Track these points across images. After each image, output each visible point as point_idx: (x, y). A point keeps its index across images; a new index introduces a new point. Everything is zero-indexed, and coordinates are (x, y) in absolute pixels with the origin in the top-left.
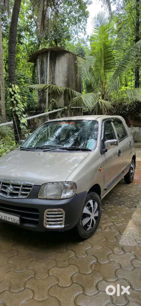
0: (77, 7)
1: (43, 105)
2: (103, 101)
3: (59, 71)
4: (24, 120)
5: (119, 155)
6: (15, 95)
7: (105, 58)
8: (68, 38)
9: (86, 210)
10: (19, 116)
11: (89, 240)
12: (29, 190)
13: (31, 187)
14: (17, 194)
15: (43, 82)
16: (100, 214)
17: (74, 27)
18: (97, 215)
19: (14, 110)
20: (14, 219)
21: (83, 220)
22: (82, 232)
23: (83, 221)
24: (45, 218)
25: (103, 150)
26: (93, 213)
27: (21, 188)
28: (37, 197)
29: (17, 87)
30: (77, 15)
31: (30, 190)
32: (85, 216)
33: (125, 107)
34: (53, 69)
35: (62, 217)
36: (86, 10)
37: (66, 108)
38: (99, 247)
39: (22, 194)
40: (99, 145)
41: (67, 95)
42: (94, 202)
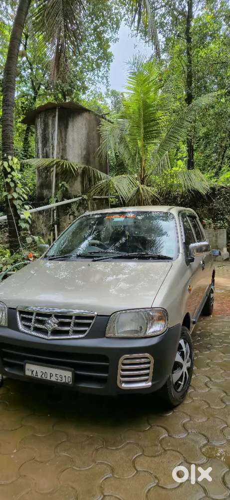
0: (95, 45)
1: (45, 192)
3: (73, 140)
4: (26, 214)
5: (203, 268)
6: (13, 173)
7: (145, 123)
8: (85, 89)
9: (178, 358)
10: (18, 207)
11: (180, 408)
12: (88, 325)
13: (91, 318)
14: (67, 332)
15: (46, 156)
16: (192, 364)
17: (90, 75)
18: (189, 364)
19: (9, 197)
20: (63, 376)
21: (173, 373)
22: (174, 394)
23: (173, 375)
24: (119, 370)
25: (189, 258)
26: (186, 361)
27: (72, 321)
28: (103, 336)
29: (16, 160)
30: (94, 57)
31: (90, 324)
32: (178, 366)
33: (175, 198)
34: (63, 135)
35: (148, 368)
36: (109, 50)
37: (85, 197)
38: (202, 418)
39: (76, 332)
40: (182, 250)
41: (87, 177)
42: (185, 343)
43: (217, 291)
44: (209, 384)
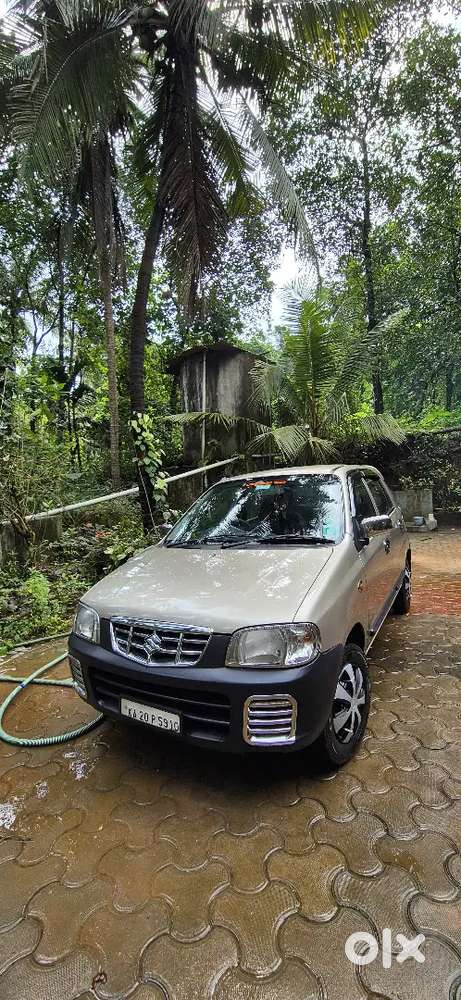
0: (253, 275)
2: (315, 439)
3: (225, 387)
4: (161, 484)
5: (387, 551)
6: (144, 434)
7: (314, 360)
8: (239, 327)
9: (340, 693)
10: (151, 475)
11: (349, 768)
12: (200, 647)
13: (204, 636)
14: (172, 658)
15: (193, 409)
16: (368, 700)
17: (247, 310)
18: (362, 700)
19: (139, 464)
20: (168, 720)
21: (334, 717)
22: (335, 748)
23: (335, 719)
24: (246, 718)
25: (360, 539)
26: (355, 696)
27: (179, 640)
28: (222, 665)
29: (147, 417)
30: (252, 289)
31: (204, 645)
32: (343, 705)
34: (213, 383)
35: (289, 716)
36: (269, 280)
37: (242, 456)
38: (381, 787)
39: (185, 657)
40: (349, 528)
41: (243, 432)
42: (354, 669)
43: (417, 578)
44: (395, 727)
